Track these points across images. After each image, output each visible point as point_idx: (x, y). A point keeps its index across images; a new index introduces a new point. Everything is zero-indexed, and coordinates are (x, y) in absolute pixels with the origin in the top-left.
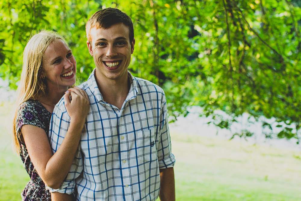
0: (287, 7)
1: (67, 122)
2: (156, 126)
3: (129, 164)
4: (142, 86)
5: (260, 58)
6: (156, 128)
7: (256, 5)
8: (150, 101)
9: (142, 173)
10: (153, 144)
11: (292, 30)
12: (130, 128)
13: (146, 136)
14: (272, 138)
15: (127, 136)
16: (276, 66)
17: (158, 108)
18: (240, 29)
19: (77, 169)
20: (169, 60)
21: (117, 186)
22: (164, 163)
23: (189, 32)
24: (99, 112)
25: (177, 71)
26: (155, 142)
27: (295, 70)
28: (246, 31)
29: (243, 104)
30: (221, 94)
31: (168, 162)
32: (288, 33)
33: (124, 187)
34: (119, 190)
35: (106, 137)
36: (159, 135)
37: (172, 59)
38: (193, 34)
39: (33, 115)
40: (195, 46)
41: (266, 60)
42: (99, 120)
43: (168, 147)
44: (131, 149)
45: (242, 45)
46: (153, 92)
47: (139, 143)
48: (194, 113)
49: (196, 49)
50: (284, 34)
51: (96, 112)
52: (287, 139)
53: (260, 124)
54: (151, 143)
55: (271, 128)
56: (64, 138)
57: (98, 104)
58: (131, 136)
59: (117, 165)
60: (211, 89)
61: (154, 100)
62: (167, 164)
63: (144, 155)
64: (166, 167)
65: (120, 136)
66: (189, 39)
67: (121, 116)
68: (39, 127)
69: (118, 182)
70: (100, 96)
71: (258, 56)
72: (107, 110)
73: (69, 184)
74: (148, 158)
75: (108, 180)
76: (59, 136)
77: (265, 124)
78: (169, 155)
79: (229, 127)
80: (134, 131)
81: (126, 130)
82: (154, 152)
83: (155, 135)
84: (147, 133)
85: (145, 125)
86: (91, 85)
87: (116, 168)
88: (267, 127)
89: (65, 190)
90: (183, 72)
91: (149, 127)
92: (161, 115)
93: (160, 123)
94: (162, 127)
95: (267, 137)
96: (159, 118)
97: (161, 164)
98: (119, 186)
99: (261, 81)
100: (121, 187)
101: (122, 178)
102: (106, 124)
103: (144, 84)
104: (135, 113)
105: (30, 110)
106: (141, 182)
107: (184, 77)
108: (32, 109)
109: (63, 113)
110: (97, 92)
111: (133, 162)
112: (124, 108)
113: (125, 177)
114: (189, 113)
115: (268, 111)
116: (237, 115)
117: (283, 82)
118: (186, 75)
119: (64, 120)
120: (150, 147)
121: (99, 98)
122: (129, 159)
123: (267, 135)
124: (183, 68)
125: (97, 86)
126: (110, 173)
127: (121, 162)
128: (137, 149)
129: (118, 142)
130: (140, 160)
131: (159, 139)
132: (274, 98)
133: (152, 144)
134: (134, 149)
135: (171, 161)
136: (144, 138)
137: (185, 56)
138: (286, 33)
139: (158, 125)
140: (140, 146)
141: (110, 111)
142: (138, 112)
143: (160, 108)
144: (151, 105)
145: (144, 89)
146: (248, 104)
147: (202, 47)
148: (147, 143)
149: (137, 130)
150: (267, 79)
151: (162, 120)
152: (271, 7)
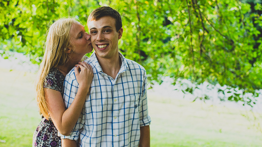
0: (236, 4)
1: (75, 87)
2: (140, 94)
3: (118, 120)
4: (130, 64)
5: (215, 41)
6: (139, 95)
7: (212, 2)
8: (136, 75)
9: (127, 127)
10: (137, 107)
11: (240, 20)
12: (121, 93)
13: (132, 100)
14: (225, 101)
15: (118, 100)
16: (228, 47)
17: (141, 81)
18: (201, 20)
19: (81, 121)
20: (149, 42)
21: (108, 135)
22: (143, 122)
23: (163, 22)
24: (99, 80)
25: (154, 51)
26: (137, 105)
27: (242, 50)
28: (205, 21)
29: (203, 76)
30: (187, 67)
31: (146, 121)
32: (237, 23)
33: (113, 137)
34: (109, 138)
35: (103, 98)
36: (141, 101)
37: (151, 41)
38: (167, 23)
39: (53, 82)
40: (168, 32)
41: (220, 43)
42: (98, 86)
43: (146, 110)
44: (121, 109)
45: (201, 32)
46: (138, 69)
47: (127, 105)
48: (167, 82)
49: (169, 34)
50: (234, 23)
51: (96, 80)
52: (236, 102)
53: (216, 90)
54: (135, 105)
55: (224, 93)
56: (74, 99)
57: (99, 74)
58: (122, 100)
59: (109, 120)
60: (180, 64)
61: (138, 75)
62: (145, 123)
63: (129, 114)
64: (145, 125)
65: (114, 98)
66: (163, 27)
67: (115, 84)
68: (57, 90)
69: (109, 132)
70: (100, 68)
71: (214, 40)
72: (105, 79)
73: (77, 133)
74: (132, 116)
75: (102, 131)
76: (69, 97)
77: (220, 90)
78: (147, 116)
79: (193, 92)
80: (124, 96)
81: (118, 95)
82: (137, 113)
83: (138, 100)
84: (133, 98)
85: (132, 92)
86: (93, 61)
87: (109, 122)
88: (221, 93)
89: (74, 137)
90: (160, 51)
91: (134, 94)
92: (143, 86)
93: (142, 91)
94: (143, 95)
95: (221, 100)
96: (142, 88)
97: (141, 122)
98: (110, 135)
99: (216, 59)
100: (112, 136)
101: (112, 129)
102: (103, 89)
103: (131, 63)
104: (126, 82)
105: (51, 78)
106: (126, 133)
107: (159, 55)
108: (53, 77)
109: (73, 80)
110: (97, 65)
111: (121, 119)
112: (117, 78)
113: (115, 129)
114: (163, 82)
115: (221, 81)
116: (199, 84)
117: (233, 59)
118: (161, 54)
119: (74, 86)
120: (134, 108)
121: (99, 69)
122: (119, 116)
123: (221, 99)
124: (159, 48)
125: (97, 61)
126: (104, 125)
127: (113, 118)
128: (125, 109)
129: (112, 103)
130: (127, 117)
131: (141, 103)
132: (226, 71)
133: (135, 107)
134: (123, 109)
135: (148, 120)
136: (130, 101)
137: (160, 39)
138: (236, 23)
139: (141, 93)
140: (127, 107)
141: (107, 80)
142: (128, 82)
143: (143, 81)
144: (137, 78)
145: (132, 67)
146: (207, 76)
147: (173, 33)
148: (133, 105)
149: (126, 96)
150: (221, 57)
151: (144, 90)
152: (225, 3)
